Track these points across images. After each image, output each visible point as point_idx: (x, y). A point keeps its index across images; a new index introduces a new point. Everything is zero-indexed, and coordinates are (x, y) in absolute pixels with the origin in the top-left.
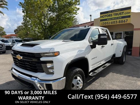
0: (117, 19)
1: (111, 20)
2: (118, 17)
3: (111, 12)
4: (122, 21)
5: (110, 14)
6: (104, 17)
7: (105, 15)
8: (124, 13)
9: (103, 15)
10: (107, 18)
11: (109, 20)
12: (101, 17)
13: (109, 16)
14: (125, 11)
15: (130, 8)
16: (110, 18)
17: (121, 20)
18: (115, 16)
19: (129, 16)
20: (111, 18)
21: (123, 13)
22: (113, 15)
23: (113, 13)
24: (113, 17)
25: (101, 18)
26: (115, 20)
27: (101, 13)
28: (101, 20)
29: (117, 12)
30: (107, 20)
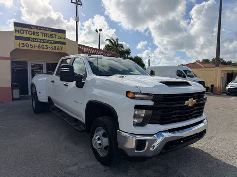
0: (47, 42)
1: (38, 41)
2: (48, 40)
3: (37, 29)
4: (55, 47)
5: (36, 31)
7: (26, 31)
8: (57, 37)
9: (20, 28)
10: (28, 36)
11: (33, 41)
12: (16, 31)
13: (34, 33)
14: (59, 34)
15: (63, 32)
16: (36, 39)
17: (53, 45)
18: (44, 38)
19: (64, 43)
20: (38, 39)
21: (55, 35)
22: (40, 34)
23: (40, 31)
24: (40, 37)
25: (17, 33)
26: (45, 44)
27: (16, 24)
28: (15, 36)
29: (47, 32)
30: (29, 40)
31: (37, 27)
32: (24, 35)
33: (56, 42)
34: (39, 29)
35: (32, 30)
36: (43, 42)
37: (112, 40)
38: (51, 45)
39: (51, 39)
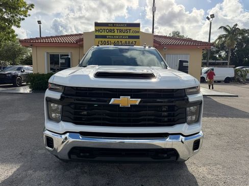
0: (122, 38)
1: (114, 38)
2: (123, 36)
3: (113, 26)
4: (129, 42)
5: (112, 28)
6: (101, 31)
7: (104, 29)
8: (131, 31)
9: (100, 28)
10: (106, 34)
11: (110, 38)
12: (96, 30)
13: (110, 31)
14: (133, 29)
15: (138, 25)
16: (112, 36)
17: (127, 40)
18: (119, 34)
19: (138, 37)
20: (114, 36)
21: (130, 30)
22: (116, 31)
23: (116, 28)
24: (116, 34)
25: (97, 32)
26: (119, 40)
27: (97, 24)
28: (96, 35)
29: (122, 28)
30: (106, 38)
31: (114, 25)
32: (103, 34)
33: (130, 37)
34: (115, 26)
35: (109, 28)
36: (119, 38)
37: (227, 27)
38: (126, 40)
39: (125, 34)
